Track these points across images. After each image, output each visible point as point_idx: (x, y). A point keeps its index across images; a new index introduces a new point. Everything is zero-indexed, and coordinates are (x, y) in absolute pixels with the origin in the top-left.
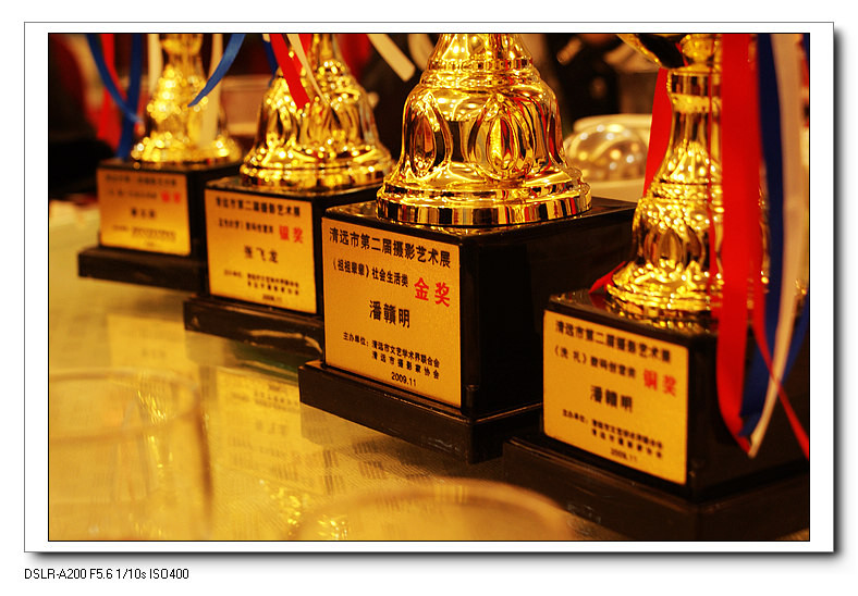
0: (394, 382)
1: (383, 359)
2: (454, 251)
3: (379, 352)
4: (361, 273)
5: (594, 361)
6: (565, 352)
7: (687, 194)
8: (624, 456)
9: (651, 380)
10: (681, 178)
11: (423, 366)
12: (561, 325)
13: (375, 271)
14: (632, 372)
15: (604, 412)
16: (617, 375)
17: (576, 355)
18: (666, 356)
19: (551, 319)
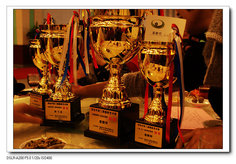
0: (104, 133)
1: (102, 129)
2: (117, 113)
3: (101, 128)
4: (98, 116)
5: (145, 130)
6: (139, 129)
7: (156, 105)
8: (150, 144)
9: (156, 133)
10: (156, 103)
11: (110, 131)
12: (139, 125)
13: (101, 116)
14: (152, 132)
15: (147, 138)
16: (149, 132)
17: (142, 129)
18: (159, 129)
19: (137, 124)
